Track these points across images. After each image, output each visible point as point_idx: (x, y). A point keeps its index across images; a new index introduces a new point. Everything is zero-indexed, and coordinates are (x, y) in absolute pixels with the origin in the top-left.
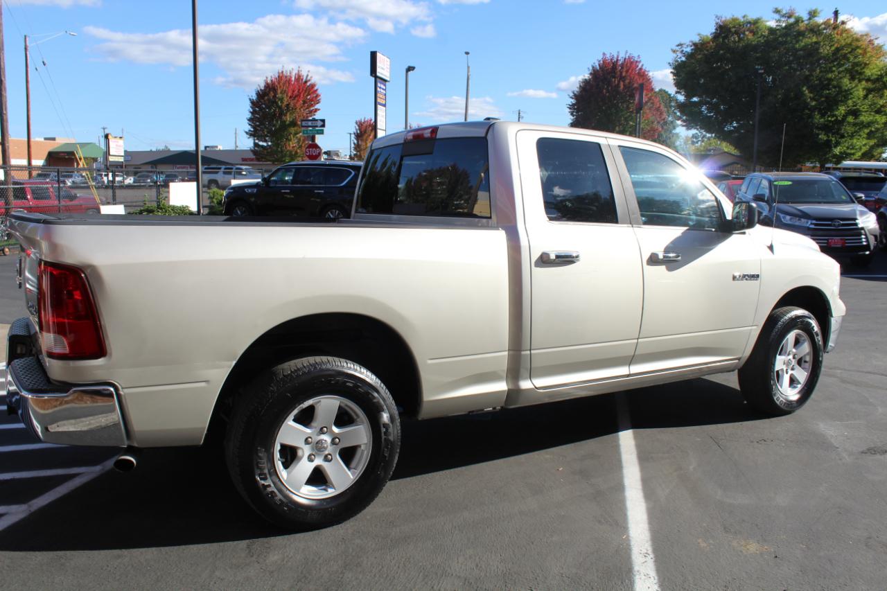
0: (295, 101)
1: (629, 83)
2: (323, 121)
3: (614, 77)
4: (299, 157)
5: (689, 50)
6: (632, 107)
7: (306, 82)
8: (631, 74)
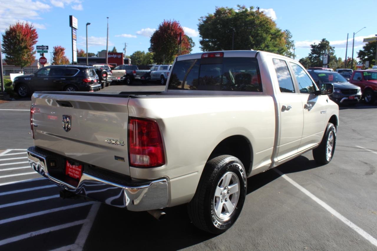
0: (26, 37)
1: (175, 32)
2: (47, 47)
3: (169, 29)
4: (29, 63)
5: (205, 19)
6: (177, 42)
7: (31, 28)
8: (176, 28)
